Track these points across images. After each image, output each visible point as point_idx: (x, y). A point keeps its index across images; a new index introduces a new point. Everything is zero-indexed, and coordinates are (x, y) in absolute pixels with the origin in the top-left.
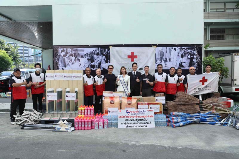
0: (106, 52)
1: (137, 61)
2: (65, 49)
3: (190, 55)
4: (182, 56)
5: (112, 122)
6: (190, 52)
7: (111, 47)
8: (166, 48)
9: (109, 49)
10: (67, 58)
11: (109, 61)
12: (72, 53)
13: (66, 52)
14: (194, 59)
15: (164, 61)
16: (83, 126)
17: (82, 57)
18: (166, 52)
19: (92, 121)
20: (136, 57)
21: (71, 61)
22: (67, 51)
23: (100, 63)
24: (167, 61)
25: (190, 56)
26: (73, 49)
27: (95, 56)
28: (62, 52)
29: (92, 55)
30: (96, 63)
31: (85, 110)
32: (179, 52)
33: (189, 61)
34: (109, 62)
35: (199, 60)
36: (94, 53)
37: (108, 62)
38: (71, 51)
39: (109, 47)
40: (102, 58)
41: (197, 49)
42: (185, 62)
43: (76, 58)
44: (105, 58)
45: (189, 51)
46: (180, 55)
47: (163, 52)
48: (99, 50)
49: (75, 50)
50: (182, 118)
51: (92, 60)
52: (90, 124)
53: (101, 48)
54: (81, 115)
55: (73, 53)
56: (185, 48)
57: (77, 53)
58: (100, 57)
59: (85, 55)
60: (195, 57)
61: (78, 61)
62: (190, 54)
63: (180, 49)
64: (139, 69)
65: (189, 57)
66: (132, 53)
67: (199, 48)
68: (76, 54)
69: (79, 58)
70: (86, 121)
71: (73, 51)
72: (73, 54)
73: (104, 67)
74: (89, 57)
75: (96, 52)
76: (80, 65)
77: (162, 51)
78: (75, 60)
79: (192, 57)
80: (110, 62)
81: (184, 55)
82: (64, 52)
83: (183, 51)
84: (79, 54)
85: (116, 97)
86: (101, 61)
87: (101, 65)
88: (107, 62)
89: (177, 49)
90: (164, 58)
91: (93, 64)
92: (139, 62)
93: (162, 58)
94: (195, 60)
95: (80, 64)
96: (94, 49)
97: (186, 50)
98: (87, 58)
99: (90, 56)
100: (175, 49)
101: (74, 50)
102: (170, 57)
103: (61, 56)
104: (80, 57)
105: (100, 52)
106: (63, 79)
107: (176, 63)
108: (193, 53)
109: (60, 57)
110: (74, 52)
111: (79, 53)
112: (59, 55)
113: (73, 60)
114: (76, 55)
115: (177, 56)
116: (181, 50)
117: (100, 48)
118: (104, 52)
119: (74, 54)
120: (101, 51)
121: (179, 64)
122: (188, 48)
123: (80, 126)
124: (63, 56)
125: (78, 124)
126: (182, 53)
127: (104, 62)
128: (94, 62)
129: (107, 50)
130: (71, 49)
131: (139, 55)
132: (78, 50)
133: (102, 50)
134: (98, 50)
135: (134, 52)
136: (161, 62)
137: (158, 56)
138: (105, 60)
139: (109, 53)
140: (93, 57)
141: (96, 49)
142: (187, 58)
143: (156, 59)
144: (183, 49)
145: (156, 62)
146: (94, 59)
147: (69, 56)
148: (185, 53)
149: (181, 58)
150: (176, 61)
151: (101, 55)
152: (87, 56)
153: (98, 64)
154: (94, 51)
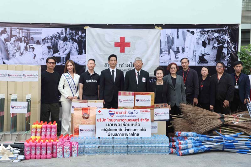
0: (79, 36)
1: (130, 52)
2: (8, 29)
3: (217, 43)
4: (204, 44)
5: (84, 148)
6: (218, 37)
7: (87, 28)
8: (178, 31)
9: (84, 31)
10: (11, 44)
11: (83, 50)
13: (9, 33)
14: (224, 49)
15: (174, 52)
16: (38, 152)
17: (38, 43)
18: (178, 37)
19: (53, 145)
20: (128, 45)
21: (19, 49)
22: (11, 33)
23: (69, 55)
24: (179, 52)
25: (218, 44)
26: (22, 29)
27: (61, 43)
28: (3, 34)
29: (55, 40)
30: (62, 54)
31: (43, 129)
32: (199, 37)
33: (215, 51)
35: (233, 50)
36: (60, 37)
37: (82, 52)
38: (19, 33)
39: (85, 28)
40: (72, 46)
41: (229, 33)
43: (27, 45)
44: (77, 46)
45: (216, 35)
46: (201, 42)
47: (173, 38)
48: (68, 33)
49: (27, 31)
50: (194, 143)
51: (54, 48)
52: (49, 150)
53: (71, 29)
54: (35, 137)
55: (23, 37)
56: (209, 31)
57: (29, 36)
58: (69, 44)
59: (43, 40)
60: (226, 45)
61: (31, 50)
62: (218, 40)
63: (201, 31)
65: (216, 45)
66: (122, 39)
67: (233, 30)
68: (27, 38)
69: (33, 44)
70: (43, 144)
71: (22, 32)
72: (23, 39)
73: (76, 61)
74: (50, 44)
75: (62, 36)
76: (34, 58)
77: (171, 35)
78: (26, 48)
79: (221, 45)
80: (85, 53)
81: (207, 42)
82: (6, 34)
83: (206, 36)
84: (32, 39)
85: (92, 108)
86: (71, 50)
87: (71, 57)
88: (80, 53)
89: (195, 33)
90: (175, 47)
91: (56, 55)
92: (133, 53)
93: (170, 48)
94: (226, 50)
95: (35, 55)
96: (59, 30)
97: (210, 34)
98: (47, 45)
99: (51, 42)
100: (193, 33)
102: (184, 45)
104: (34, 43)
105: (68, 36)
106: (7, 79)
108: (222, 38)
110: (24, 35)
111: (32, 36)
113: (22, 48)
114: (28, 40)
115: (196, 44)
116: (202, 33)
117: (68, 30)
118: (76, 36)
119: (25, 37)
120: (70, 34)
121: (199, 56)
122: (214, 31)
123: (33, 152)
124: (3, 40)
125: (31, 150)
126: (204, 38)
127: (76, 53)
128: (58, 52)
129: (80, 32)
130: (18, 29)
131: (134, 42)
132: (31, 32)
133: (71, 33)
134: (65, 33)
135: (124, 37)
136: (168, 54)
137: (165, 43)
138: (77, 50)
139: (83, 38)
140: (57, 44)
141: (62, 30)
142: (212, 47)
143: (162, 49)
144: (207, 33)
145: (160, 54)
146: (59, 48)
147: (15, 42)
148: (209, 39)
149: (203, 47)
150: (194, 53)
151: (70, 40)
152: (47, 43)
153: (66, 56)
154: (58, 34)
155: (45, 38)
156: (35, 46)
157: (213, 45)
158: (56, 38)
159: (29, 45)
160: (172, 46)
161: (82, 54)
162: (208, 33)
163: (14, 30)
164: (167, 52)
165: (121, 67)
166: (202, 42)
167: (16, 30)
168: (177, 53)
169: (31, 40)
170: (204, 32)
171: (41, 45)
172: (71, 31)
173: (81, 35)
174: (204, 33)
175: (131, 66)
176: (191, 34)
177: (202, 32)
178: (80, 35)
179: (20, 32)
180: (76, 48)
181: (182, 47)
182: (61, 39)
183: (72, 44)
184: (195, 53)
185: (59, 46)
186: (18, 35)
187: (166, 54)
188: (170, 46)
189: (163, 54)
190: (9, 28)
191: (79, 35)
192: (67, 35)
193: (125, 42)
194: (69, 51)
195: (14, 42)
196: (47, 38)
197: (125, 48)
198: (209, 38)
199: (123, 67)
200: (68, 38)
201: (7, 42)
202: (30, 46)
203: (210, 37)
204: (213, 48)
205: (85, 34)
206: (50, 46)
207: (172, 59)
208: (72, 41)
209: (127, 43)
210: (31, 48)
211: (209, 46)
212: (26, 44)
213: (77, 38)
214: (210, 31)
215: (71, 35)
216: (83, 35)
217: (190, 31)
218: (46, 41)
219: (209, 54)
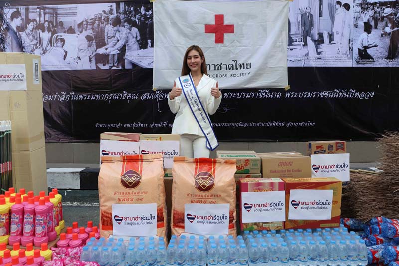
0: (142, 16)
1: (233, 41)
2: (23, 10)
3: (390, 25)
4: (368, 28)
6: (391, 15)
7: (155, 2)
8: (320, 4)
10: (28, 35)
11: (149, 41)
12: (42, 21)
13: (24, 17)
15: (315, 41)
17: (71, 31)
18: (321, 15)
20: (230, 29)
21: (40, 44)
22: (27, 16)
23: (123, 50)
24: (323, 43)
25: (392, 28)
26: (44, 9)
28: (15, 20)
29: (99, 25)
30: (111, 49)
32: (359, 15)
33: (387, 41)
34: (150, 44)
36: (107, 20)
37: (147, 44)
38: (40, 16)
40: (129, 34)
42: (375, 46)
43: (53, 35)
44: (138, 34)
46: (361, 24)
47: (311, 16)
48: (121, 11)
49: (52, 12)
51: (99, 40)
55: (46, 21)
56: (375, 4)
57: (56, 20)
58: (124, 30)
59: (80, 25)
61: (60, 44)
62: (391, 21)
63: (361, 5)
64: (238, 66)
65: (388, 30)
66: (219, 18)
68: (52, 23)
69: (62, 34)
71: (45, 14)
72: (46, 25)
73: (135, 61)
74: (91, 32)
77: (308, 11)
78: (51, 41)
79: (395, 29)
80: (152, 46)
81: (372, 24)
82: (20, 19)
83: (371, 13)
84: (62, 24)
86: (127, 42)
87: (127, 54)
88: (143, 45)
89: (351, 7)
90: (315, 32)
91: (101, 51)
92: (239, 45)
93: (307, 34)
95: (66, 53)
96: (106, 7)
97: (378, 10)
98: (85, 33)
99: (93, 29)
100: (347, 7)
101: (47, 11)
102: (332, 28)
103: (11, 31)
104: (65, 32)
105: (122, 17)
107: (350, 49)
109: (9, 34)
110: (47, 19)
111: (61, 19)
112: (5, 27)
114: (54, 27)
115: (352, 27)
116: (363, 8)
117: (122, 5)
118: (135, 17)
119: (49, 22)
120: (125, 13)
121: (359, 50)
124: (15, 30)
126: (368, 17)
127: (136, 46)
128: (105, 45)
129: (143, 8)
130: (38, 8)
131: (241, 23)
132: (59, 12)
133: (128, 11)
134: (116, 11)
135: (223, 16)
136: (304, 46)
137: (297, 26)
138: (138, 41)
139: (148, 19)
140: (102, 31)
141: (111, 6)
142: (382, 32)
143: (292, 36)
144: (371, 8)
145: (289, 46)
146: (106, 38)
147: (34, 31)
148: (376, 18)
149: (365, 34)
150: (349, 43)
151: (126, 24)
152: (86, 30)
153: (119, 52)
154: (105, 13)
155: (83, 22)
156: (65, 36)
157: (383, 29)
158: (101, 22)
159: (55, 36)
160: (311, 30)
161: (147, 48)
162: (373, 7)
163: (31, 11)
164: (301, 41)
165: (218, 70)
166: (364, 23)
167: (35, 11)
168: (320, 44)
169: (60, 27)
170: (366, 6)
171: (76, 35)
172: (126, 7)
173: (145, 14)
174: (368, 8)
175: (236, 69)
176: (344, 9)
177: (363, 6)
178: (143, 13)
179: (42, 13)
180: (136, 38)
181: (328, 33)
182: (110, 22)
183: (129, 31)
184: (351, 43)
185: (106, 34)
186: (38, 19)
187: (300, 45)
188: (307, 32)
189: (295, 45)
190: (25, 7)
191: (141, 13)
192: (120, 14)
193: (225, 24)
194: (123, 43)
195: (32, 31)
196: (86, 21)
197: (225, 34)
198: (375, 16)
199: (221, 69)
200: (122, 21)
201: (21, 33)
202: (58, 36)
203: (378, 15)
204: (383, 36)
205: (152, 11)
206: (91, 35)
207: (310, 55)
208: (129, 26)
209: (227, 26)
210: (59, 41)
211: (376, 30)
212: (50, 33)
213: (138, 19)
214: (378, 5)
215: (127, 15)
216: (147, 13)
217: (342, 4)
218: (85, 26)
219: (377, 46)
